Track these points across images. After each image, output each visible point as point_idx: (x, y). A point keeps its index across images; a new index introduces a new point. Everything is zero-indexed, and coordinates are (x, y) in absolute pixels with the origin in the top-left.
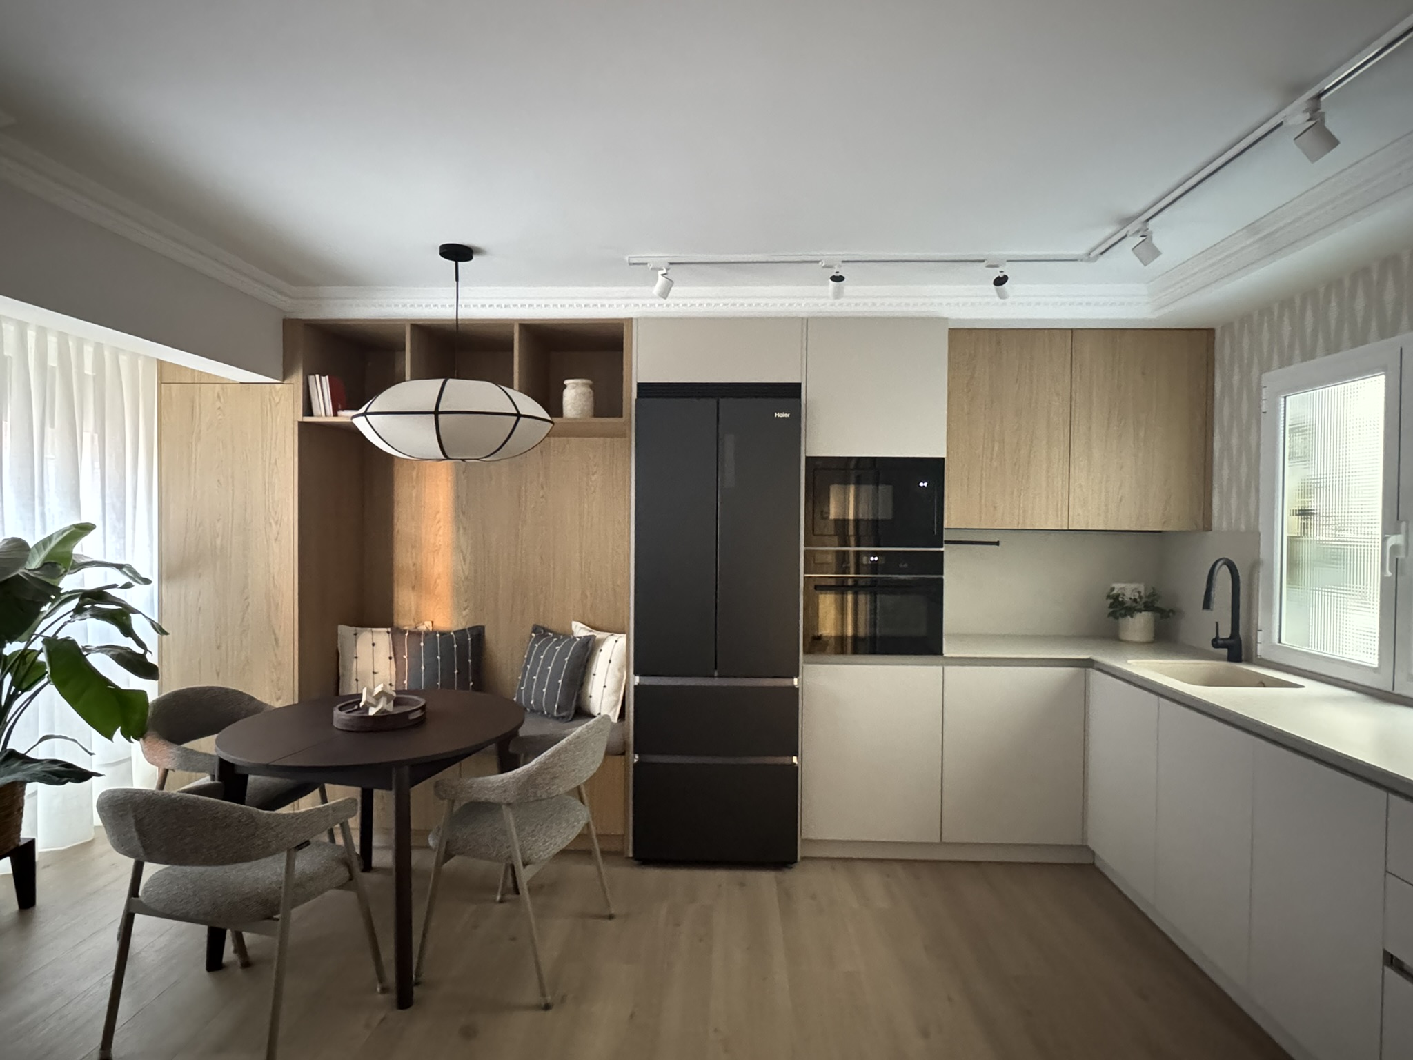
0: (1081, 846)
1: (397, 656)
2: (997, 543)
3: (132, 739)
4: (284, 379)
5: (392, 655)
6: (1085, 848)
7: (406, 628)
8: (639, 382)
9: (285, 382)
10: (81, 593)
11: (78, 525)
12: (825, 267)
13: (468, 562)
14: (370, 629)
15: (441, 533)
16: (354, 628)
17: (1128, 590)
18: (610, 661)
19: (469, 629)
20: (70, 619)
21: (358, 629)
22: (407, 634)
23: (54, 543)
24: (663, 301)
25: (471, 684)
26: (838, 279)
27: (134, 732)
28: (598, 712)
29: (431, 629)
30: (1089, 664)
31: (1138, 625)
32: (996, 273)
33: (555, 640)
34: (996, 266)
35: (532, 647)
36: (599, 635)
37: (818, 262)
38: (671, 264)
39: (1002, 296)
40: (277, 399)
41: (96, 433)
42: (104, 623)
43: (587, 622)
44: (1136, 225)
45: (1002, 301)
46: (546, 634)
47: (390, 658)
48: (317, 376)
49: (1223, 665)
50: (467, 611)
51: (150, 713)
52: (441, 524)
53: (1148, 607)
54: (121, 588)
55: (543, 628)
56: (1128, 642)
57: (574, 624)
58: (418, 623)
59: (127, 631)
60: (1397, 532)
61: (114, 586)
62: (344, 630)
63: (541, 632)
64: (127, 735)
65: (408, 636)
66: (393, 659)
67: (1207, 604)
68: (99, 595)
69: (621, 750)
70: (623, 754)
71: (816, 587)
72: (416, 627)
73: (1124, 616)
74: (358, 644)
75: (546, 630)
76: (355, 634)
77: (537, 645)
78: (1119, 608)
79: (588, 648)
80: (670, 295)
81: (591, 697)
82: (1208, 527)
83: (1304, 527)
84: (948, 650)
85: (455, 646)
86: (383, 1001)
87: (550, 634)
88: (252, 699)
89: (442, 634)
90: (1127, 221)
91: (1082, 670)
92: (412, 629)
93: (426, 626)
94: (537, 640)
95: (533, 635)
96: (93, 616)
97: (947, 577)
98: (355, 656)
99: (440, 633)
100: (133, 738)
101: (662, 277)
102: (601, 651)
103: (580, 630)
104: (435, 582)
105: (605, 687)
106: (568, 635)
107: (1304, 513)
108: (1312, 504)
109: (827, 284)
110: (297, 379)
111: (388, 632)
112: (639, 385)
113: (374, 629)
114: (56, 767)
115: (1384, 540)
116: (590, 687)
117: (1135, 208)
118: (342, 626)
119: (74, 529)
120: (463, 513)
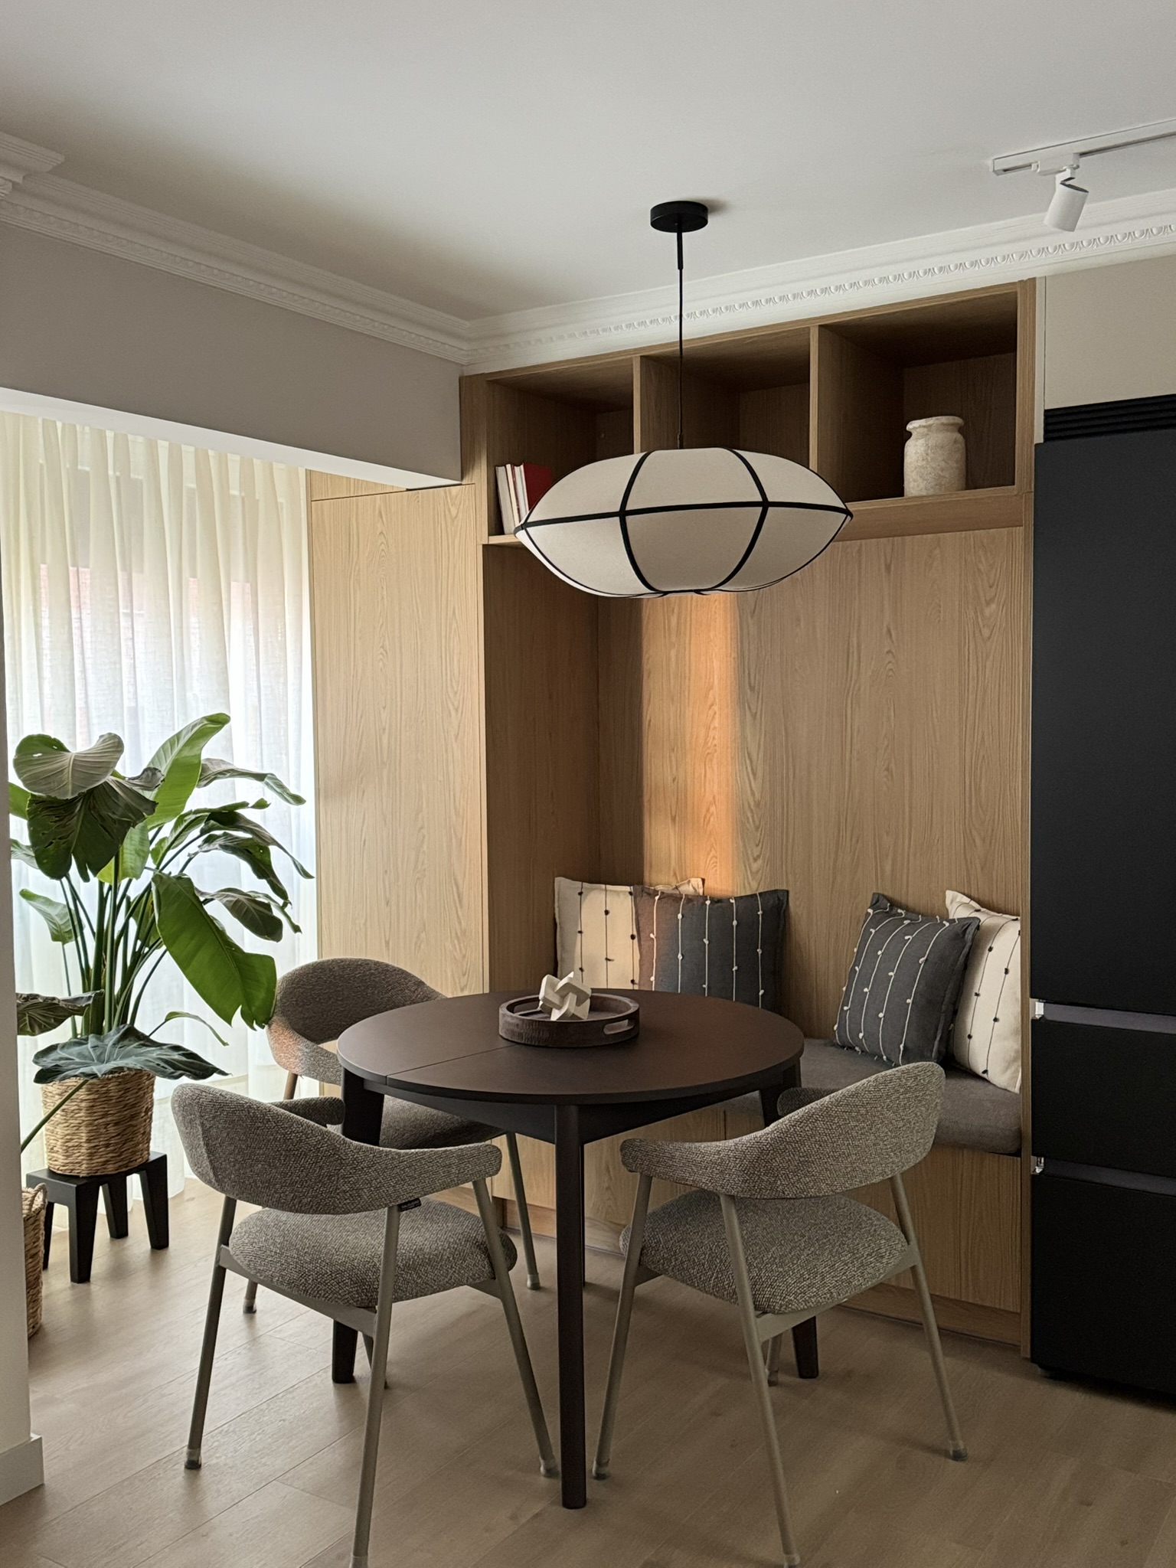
1: (642, 934)
3: (255, 1026)
4: (462, 479)
5: (635, 933)
7: (660, 888)
8: (1046, 408)
9: (464, 483)
10: (208, 814)
11: (212, 716)
13: (759, 774)
14: (603, 886)
15: (716, 723)
16: (578, 884)
18: (1007, 971)
19: (760, 894)
20: (197, 849)
21: (586, 885)
22: (657, 898)
23: (182, 742)
24: (1067, 237)
25: (761, 992)
27: (257, 1017)
28: (984, 1069)
29: (701, 891)
33: (906, 922)
35: (867, 933)
36: (987, 919)
38: (1076, 156)
40: (454, 511)
41: (247, 581)
42: (234, 857)
43: (974, 894)
46: (894, 911)
47: (633, 937)
48: (509, 466)
50: (760, 862)
51: (277, 990)
52: (716, 708)
54: (253, 807)
55: (889, 900)
57: (950, 894)
58: (682, 880)
59: (263, 869)
61: (244, 805)
62: (564, 886)
63: (886, 907)
64: (249, 1019)
65: (659, 899)
66: (636, 940)
68: (227, 817)
69: (1013, 1149)
70: (1017, 1153)
72: (677, 888)
74: (583, 906)
75: (894, 904)
76: (580, 894)
77: (873, 931)
79: (965, 943)
81: (970, 1037)
85: (735, 923)
86: (545, 1485)
87: (899, 911)
88: (420, 983)
89: (716, 901)
92: (668, 890)
93: (692, 886)
94: (875, 922)
95: (870, 911)
96: (225, 847)
98: (580, 930)
99: (712, 899)
100: (257, 1023)
102: (990, 949)
103: (958, 907)
104: (708, 810)
105: (996, 1020)
106: (934, 915)
110: (480, 475)
111: (631, 893)
112: (1049, 414)
113: (609, 887)
114: (176, 1056)
116: (969, 1020)
118: (562, 878)
119: (206, 722)
120: (752, 688)
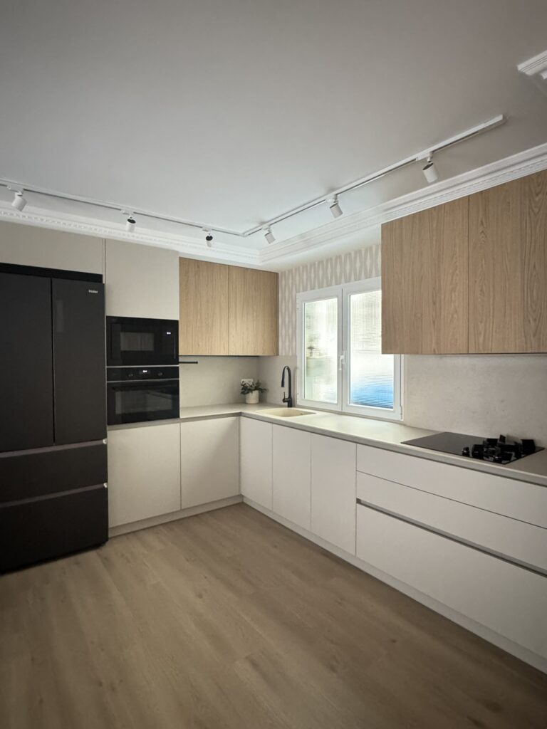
0: (239, 495)
2: (197, 363)
6: (241, 496)
12: (124, 214)
17: (249, 381)
26: (132, 221)
30: (239, 414)
31: (253, 397)
32: (207, 234)
34: (207, 231)
37: (120, 210)
38: (25, 190)
39: (209, 245)
44: (266, 226)
45: (208, 248)
49: (287, 409)
53: (256, 389)
56: (250, 404)
60: (342, 354)
67: (283, 385)
71: (114, 388)
73: (248, 393)
78: (246, 390)
80: (23, 210)
82: (278, 354)
83: (311, 353)
84: (182, 415)
90: (263, 223)
91: (238, 417)
97: (181, 379)
101: (19, 198)
107: (311, 348)
108: (314, 345)
109: (125, 224)
115: (339, 358)
117: (267, 219)
